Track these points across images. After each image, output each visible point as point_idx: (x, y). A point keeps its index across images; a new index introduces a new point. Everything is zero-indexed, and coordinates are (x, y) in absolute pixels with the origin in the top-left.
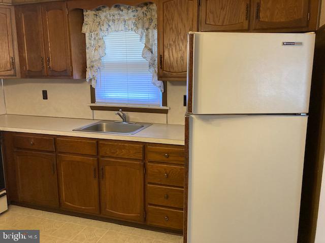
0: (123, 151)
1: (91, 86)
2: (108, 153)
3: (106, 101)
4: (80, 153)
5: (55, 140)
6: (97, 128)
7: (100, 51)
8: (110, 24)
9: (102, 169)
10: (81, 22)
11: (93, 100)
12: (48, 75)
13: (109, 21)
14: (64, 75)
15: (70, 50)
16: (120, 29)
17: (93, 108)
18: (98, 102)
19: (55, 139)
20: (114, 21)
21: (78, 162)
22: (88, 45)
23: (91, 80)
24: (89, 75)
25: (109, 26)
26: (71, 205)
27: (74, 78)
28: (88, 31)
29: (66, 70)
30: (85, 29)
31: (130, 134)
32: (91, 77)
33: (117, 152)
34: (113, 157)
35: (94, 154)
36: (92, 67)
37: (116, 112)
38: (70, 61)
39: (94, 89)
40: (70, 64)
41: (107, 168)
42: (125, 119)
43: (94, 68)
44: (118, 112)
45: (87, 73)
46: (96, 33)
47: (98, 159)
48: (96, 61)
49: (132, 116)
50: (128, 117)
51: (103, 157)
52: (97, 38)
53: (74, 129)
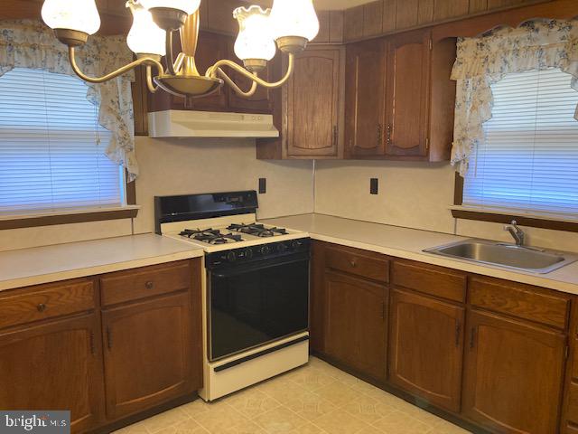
0: (520, 303)
1: (457, 174)
2: (487, 301)
3: (484, 203)
4: (432, 293)
5: (391, 264)
6: (463, 251)
7: (482, 109)
8: (507, 59)
9: (473, 330)
10: (452, 59)
11: (458, 199)
12: (385, 154)
13: (506, 52)
14: (415, 155)
15: (429, 110)
16: (529, 67)
17: (456, 214)
18: (467, 204)
19: (390, 262)
20: (517, 52)
21: (428, 308)
22: (459, 100)
23: (458, 163)
24: (456, 154)
25: (506, 62)
26: (408, 382)
27: (431, 160)
28: (463, 76)
29: (417, 146)
30: (458, 73)
31: (536, 272)
32: (460, 158)
33: (506, 303)
34: (496, 312)
35: (459, 300)
36: (464, 139)
37: (507, 226)
38: (426, 130)
39: (463, 178)
40: (426, 135)
41: (482, 330)
42: (520, 240)
43: (468, 142)
44: (509, 226)
45: (453, 150)
46: (478, 77)
47: (466, 311)
48: (472, 128)
49: (535, 236)
50: (528, 238)
51: (476, 307)
52: (479, 87)
53: (423, 249)
